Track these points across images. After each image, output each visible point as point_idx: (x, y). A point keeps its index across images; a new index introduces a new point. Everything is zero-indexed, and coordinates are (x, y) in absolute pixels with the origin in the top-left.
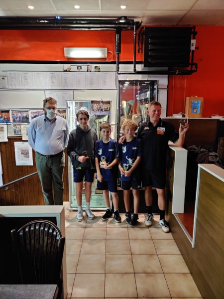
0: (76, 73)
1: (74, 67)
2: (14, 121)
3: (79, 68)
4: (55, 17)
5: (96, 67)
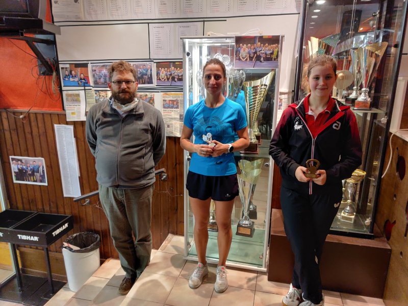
2: (96, 83)
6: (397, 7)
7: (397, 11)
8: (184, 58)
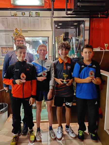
0: (21, 17)
1: (19, 13)
3: (24, 13)
5: (36, 13)
6: (81, 30)
7: (81, 31)
8: (13, 45)
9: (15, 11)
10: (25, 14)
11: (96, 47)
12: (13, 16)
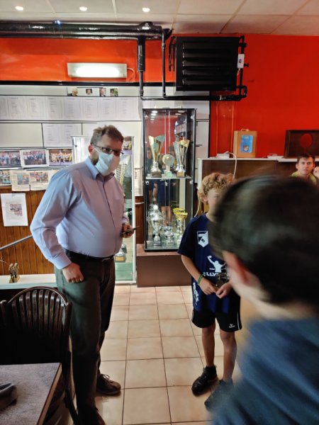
0: (84, 97)
1: (82, 90)
3: (89, 91)
4: (53, 22)
5: (112, 90)
9: (75, 87)
10: (91, 92)
11: (222, 152)
12: (71, 95)
